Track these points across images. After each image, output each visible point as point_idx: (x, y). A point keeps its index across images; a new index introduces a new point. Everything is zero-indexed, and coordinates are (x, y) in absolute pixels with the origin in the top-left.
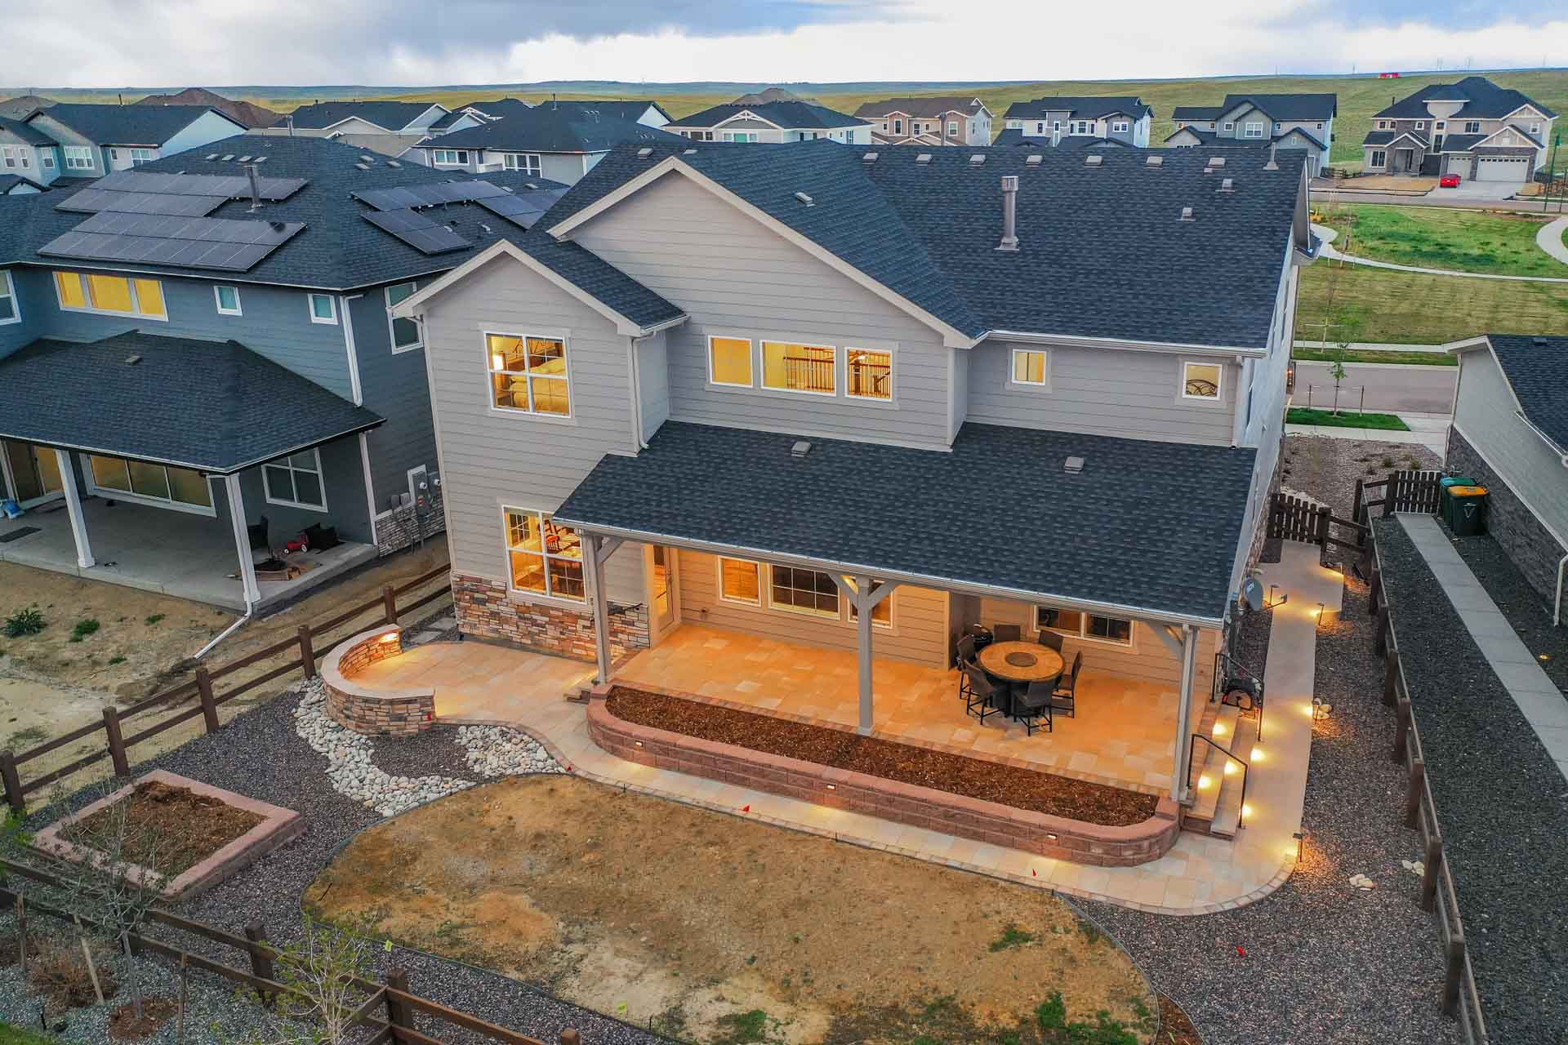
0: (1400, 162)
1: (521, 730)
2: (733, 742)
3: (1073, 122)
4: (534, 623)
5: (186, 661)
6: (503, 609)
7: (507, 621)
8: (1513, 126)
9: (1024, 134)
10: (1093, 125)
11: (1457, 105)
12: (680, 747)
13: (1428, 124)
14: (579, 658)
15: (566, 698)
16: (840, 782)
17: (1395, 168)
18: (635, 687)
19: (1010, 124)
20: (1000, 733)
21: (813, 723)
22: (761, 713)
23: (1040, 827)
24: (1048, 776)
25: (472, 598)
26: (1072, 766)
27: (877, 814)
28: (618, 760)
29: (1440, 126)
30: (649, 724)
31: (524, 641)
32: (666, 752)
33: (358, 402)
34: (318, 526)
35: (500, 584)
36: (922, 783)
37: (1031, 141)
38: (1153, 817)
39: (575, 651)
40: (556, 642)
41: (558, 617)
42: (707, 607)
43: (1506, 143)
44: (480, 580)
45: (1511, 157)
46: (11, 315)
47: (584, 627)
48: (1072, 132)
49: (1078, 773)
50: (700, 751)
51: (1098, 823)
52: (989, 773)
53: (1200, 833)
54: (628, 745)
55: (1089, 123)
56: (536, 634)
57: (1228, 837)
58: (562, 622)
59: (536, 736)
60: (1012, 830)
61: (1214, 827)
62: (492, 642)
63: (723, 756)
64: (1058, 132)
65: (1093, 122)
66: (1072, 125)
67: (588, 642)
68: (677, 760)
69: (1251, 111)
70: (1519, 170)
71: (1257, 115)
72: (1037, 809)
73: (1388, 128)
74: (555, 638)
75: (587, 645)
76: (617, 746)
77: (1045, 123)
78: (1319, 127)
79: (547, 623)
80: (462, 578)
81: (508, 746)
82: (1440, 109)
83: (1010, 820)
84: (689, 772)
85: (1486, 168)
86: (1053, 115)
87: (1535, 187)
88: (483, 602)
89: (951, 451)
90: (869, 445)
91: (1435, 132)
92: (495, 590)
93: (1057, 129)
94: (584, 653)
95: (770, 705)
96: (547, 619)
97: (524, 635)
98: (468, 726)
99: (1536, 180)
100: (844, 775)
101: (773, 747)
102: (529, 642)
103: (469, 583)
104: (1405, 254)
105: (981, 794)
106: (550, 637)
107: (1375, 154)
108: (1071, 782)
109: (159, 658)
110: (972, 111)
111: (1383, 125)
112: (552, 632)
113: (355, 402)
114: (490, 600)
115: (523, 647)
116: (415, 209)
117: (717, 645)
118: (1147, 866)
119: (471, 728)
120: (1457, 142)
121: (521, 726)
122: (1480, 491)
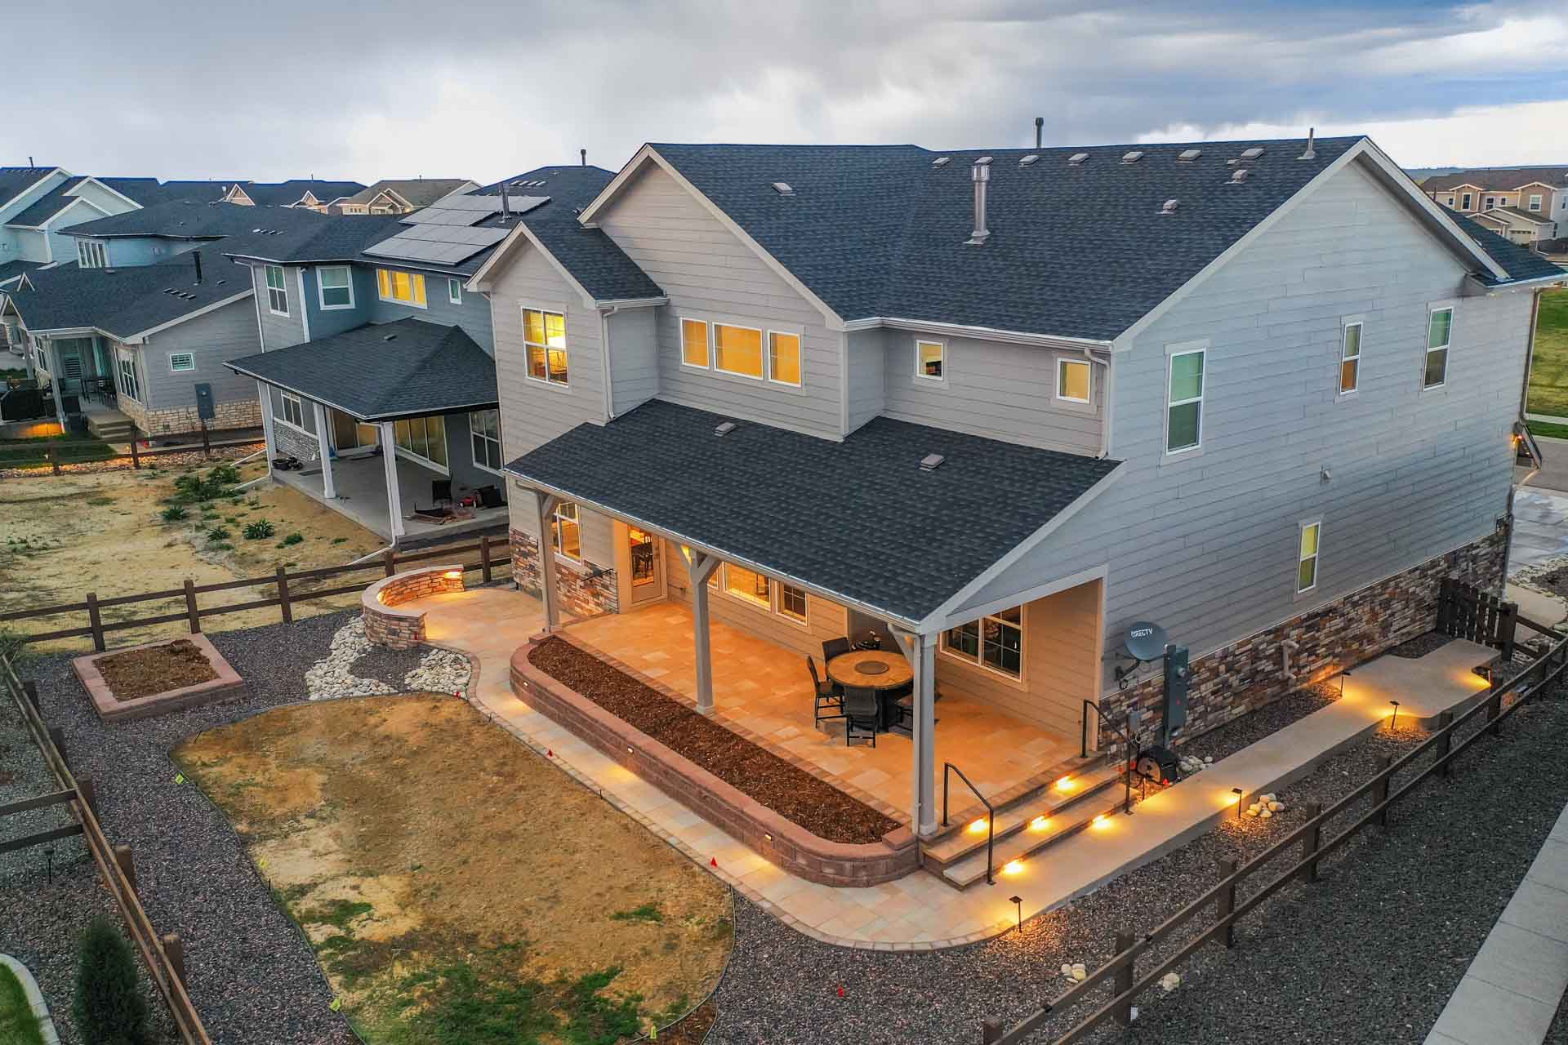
1: (471, 660)
12: (548, 692)
16: (640, 748)
18: (567, 640)
21: (671, 694)
22: (639, 678)
23: (761, 823)
24: (821, 783)
25: (520, 550)
26: (856, 781)
27: (658, 784)
28: (512, 696)
30: (544, 669)
32: (540, 695)
34: (491, 487)
36: (701, 763)
38: (879, 843)
41: (566, 575)
44: (525, 536)
46: (348, 302)
47: (580, 587)
51: (820, 836)
53: (930, 875)
54: (521, 684)
57: (958, 887)
58: (569, 581)
60: (742, 823)
61: (947, 872)
62: (533, 594)
63: (572, 705)
67: (582, 601)
68: (545, 704)
72: (776, 807)
74: (565, 595)
76: (516, 684)
80: (514, 532)
81: (448, 669)
83: (742, 811)
84: (552, 717)
88: (526, 555)
89: (841, 441)
90: (781, 431)
95: (655, 673)
98: (439, 650)
100: (644, 741)
103: (518, 537)
106: (562, 593)
108: (836, 793)
112: (563, 589)
114: (529, 554)
118: (847, 891)
121: (475, 656)
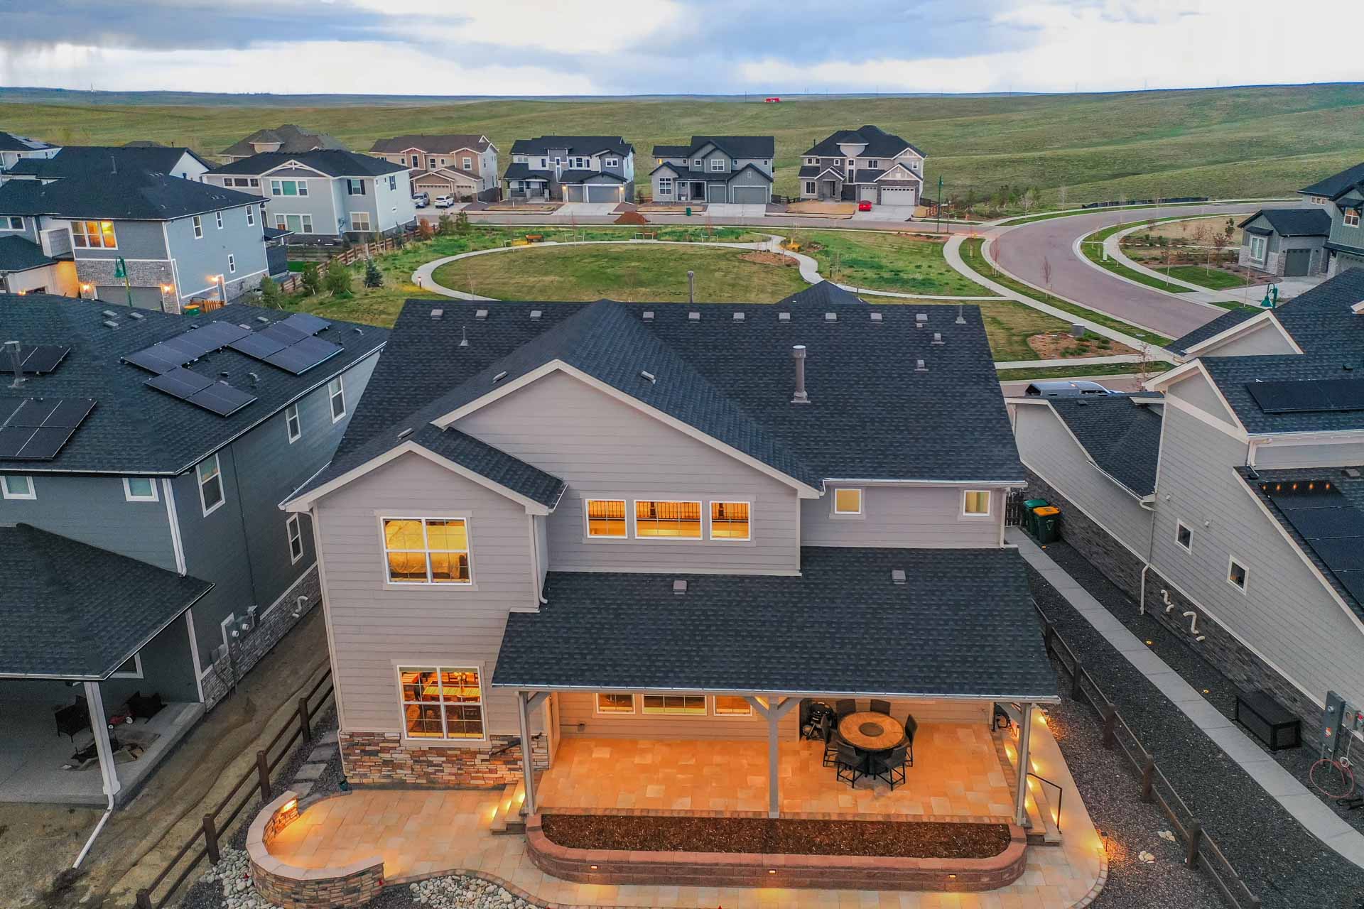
0: (827, 191)
1: (472, 875)
2: (675, 848)
3: (571, 158)
4: (430, 764)
5: (65, 874)
6: (398, 757)
7: (401, 766)
8: (901, 164)
9: (531, 168)
10: (588, 161)
11: (860, 147)
12: (632, 863)
13: (842, 161)
14: (477, 788)
15: (489, 832)
16: (778, 867)
17: (823, 194)
18: (562, 812)
19: (516, 159)
20: (869, 792)
21: (728, 815)
22: (682, 815)
23: (942, 870)
24: (926, 824)
25: (363, 751)
27: (812, 886)
28: (576, 886)
29: (851, 163)
30: (595, 847)
31: (419, 781)
32: (620, 870)
33: (182, 570)
34: (138, 694)
35: (395, 735)
36: (841, 852)
37: (537, 174)
38: (1011, 843)
39: (472, 782)
40: (453, 778)
41: (456, 756)
42: (583, 720)
43: (898, 177)
44: (372, 734)
45: (902, 187)
47: (482, 760)
48: (571, 166)
49: (944, 817)
50: (652, 863)
51: (980, 858)
52: (884, 832)
53: (1038, 845)
54: (582, 871)
55: (584, 159)
56: (431, 773)
57: (1056, 844)
58: (461, 760)
59: (489, 878)
60: (921, 877)
61: (1047, 839)
62: (382, 787)
63: (674, 863)
64: (560, 166)
65: (587, 158)
66: (571, 161)
67: (486, 773)
68: (631, 875)
69: (714, 150)
70: (909, 197)
71: (718, 153)
72: (932, 855)
73: (814, 164)
74: (450, 774)
75: (486, 775)
76: (572, 873)
77: (547, 159)
78: (766, 163)
79: (443, 762)
80: (352, 735)
81: (470, 895)
82: (851, 151)
83: (920, 869)
84: (642, 882)
85: (887, 196)
86: (553, 152)
87: (923, 210)
88: (375, 753)
89: (800, 574)
90: (734, 576)
91: (848, 167)
92: (389, 741)
93: (558, 164)
94: (483, 782)
95: (682, 805)
96: (444, 759)
97: (419, 776)
98: (419, 882)
99: (921, 204)
100: (780, 859)
101: (709, 846)
102: (424, 781)
103: (360, 739)
104: (873, 281)
105: (887, 852)
106: (448, 773)
107: (808, 184)
108: (943, 826)
109: (30, 876)
110: (482, 148)
111: (810, 161)
112: (448, 769)
113: (179, 571)
114: (384, 750)
115: (416, 787)
116: (185, 366)
117: (603, 753)
119: (423, 884)
120: (865, 176)
121: (468, 871)
122: (1054, 511)
